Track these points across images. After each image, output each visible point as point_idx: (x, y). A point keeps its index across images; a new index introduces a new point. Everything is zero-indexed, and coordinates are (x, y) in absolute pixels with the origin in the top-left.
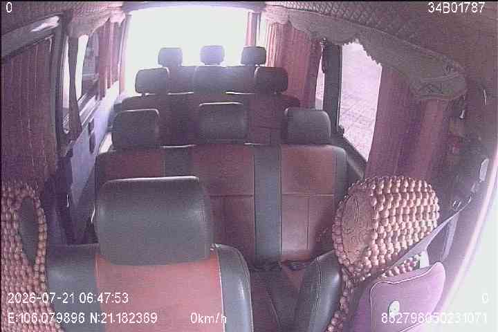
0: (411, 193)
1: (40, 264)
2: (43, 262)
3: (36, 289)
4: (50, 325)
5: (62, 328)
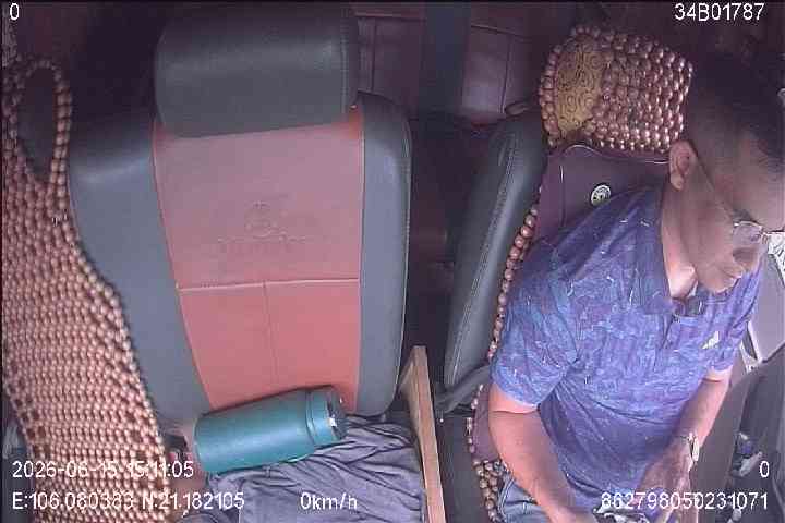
0: (666, 68)
1: (58, 173)
2: (62, 169)
3: (50, 213)
4: (69, 263)
5: (89, 261)
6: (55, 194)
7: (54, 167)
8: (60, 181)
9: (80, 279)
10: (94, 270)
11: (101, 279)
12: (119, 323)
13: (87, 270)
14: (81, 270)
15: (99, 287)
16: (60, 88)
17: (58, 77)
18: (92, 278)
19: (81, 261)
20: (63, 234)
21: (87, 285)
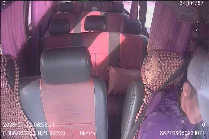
1: (16, 88)
2: (17, 87)
3: (15, 98)
4: (20, 114)
5: (25, 114)
6: (16, 94)
7: (15, 86)
8: (17, 90)
9: (23, 118)
10: (27, 117)
11: (29, 119)
13: (25, 116)
14: (23, 116)
15: (28, 121)
16: (16, 65)
17: (15, 62)
18: (26, 119)
19: (23, 114)
20: (18, 106)
21: (25, 121)
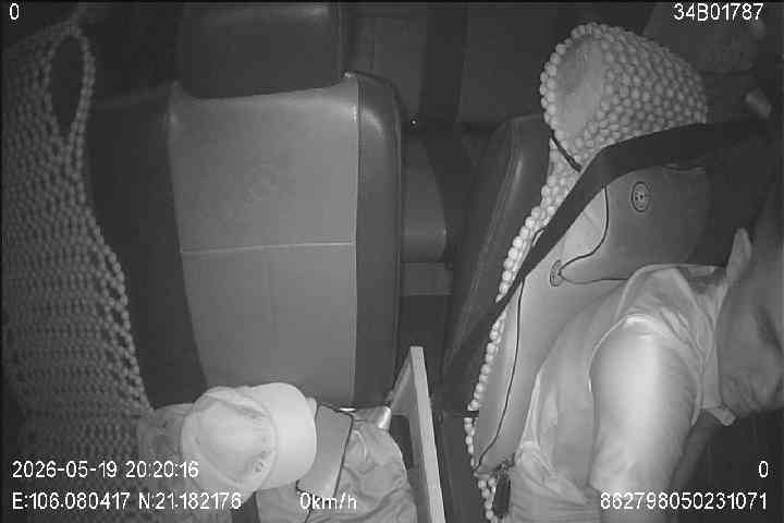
2: (82, 129)
4: (79, 224)
7: (74, 127)
10: (103, 232)
11: (109, 241)
12: (122, 289)
13: (97, 232)
14: (90, 232)
15: (106, 250)
16: (87, 58)
17: (85, 47)
19: (92, 222)
21: (94, 248)
